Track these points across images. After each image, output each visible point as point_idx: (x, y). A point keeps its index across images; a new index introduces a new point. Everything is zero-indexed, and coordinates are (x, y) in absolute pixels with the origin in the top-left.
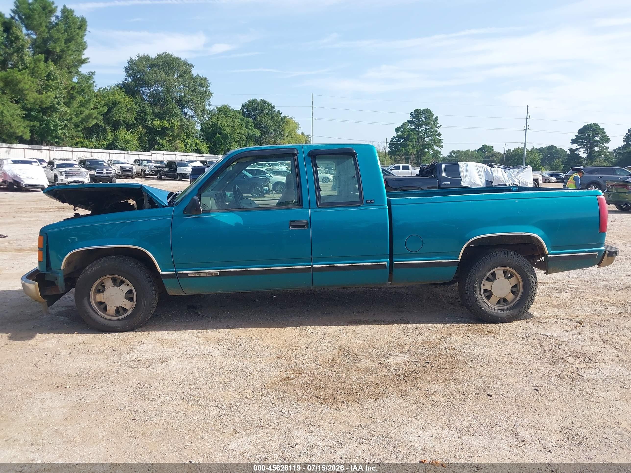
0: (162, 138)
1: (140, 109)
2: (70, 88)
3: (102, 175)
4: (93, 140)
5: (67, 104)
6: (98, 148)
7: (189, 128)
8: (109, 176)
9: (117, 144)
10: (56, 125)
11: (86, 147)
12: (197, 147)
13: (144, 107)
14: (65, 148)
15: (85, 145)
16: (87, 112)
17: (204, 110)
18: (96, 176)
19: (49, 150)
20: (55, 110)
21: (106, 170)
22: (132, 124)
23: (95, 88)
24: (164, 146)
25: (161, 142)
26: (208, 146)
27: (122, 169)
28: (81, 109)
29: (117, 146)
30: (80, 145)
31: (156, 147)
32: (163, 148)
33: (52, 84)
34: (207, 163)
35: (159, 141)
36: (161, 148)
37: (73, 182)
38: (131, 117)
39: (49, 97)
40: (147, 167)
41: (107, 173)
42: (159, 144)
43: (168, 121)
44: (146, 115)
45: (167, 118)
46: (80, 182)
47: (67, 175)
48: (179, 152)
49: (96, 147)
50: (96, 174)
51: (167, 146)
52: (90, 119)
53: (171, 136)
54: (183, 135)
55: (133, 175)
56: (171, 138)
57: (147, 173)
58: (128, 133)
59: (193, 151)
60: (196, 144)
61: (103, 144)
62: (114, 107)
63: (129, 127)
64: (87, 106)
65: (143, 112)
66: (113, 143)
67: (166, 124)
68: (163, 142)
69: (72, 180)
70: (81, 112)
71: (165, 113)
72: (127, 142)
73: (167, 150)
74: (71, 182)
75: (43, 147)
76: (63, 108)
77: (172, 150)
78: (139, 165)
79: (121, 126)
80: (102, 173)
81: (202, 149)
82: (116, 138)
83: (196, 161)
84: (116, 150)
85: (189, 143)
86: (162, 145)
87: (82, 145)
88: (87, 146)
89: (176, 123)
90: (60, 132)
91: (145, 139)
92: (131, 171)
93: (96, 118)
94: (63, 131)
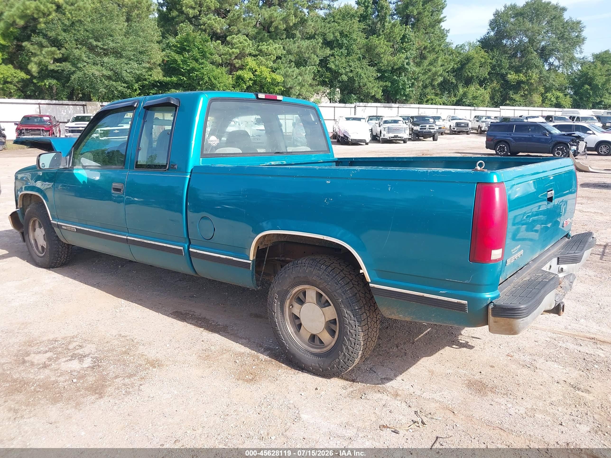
0: (516, 93)
1: (497, 62)
2: (422, 48)
3: (424, 130)
4: (444, 97)
5: (418, 65)
6: (447, 105)
7: (549, 81)
8: (431, 132)
9: (465, 100)
10: (404, 84)
11: (435, 104)
12: (557, 101)
13: (501, 61)
14: (413, 106)
15: (434, 102)
16: (434, 69)
17: (572, 59)
18: (419, 132)
19: (398, 107)
20: (405, 70)
21: (429, 126)
22: (485, 79)
23: (452, 45)
24: (517, 101)
25: (514, 96)
26: (571, 99)
27: (458, 125)
28: (428, 68)
29: (464, 102)
30: (429, 102)
31: (508, 102)
32: (515, 103)
33: (405, 46)
34: (552, 119)
35: (512, 96)
36: (513, 103)
37: (393, 137)
38: (484, 73)
39: (400, 58)
40: (484, 123)
41: (429, 129)
42: (511, 99)
43: (526, 74)
44: (501, 69)
45: (524, 71)
46: (399, 137)
47: (389, 130)
48: (534, 107)
49: (444, 104)
50: (419, 130)
51: (520, 101)
52: (435, 76)
53: (527, 90)
54: (541, 88)
55: (467, 131)
56: (526, 92)
57: (483, 129)
58: (481, 89)
59: (551, 106)
60: (557, 98)
61: (453, 101)
62: (468, 63)
63: (482, 83)
64: (435, 64)
65: (499, 66)
66: (462, 99)
67: (522, 77)
68: (517, 97)
69: (392, 135)
70: (430, 70)
71: (522, 66)
72: (475, 98)
73: (520, 105)
74: (392, 137)
75: (393, 105)
76: (412, 68)
77: (526, 106)
78: (478, 121)
79: (473, 82)
80: (425, 129)
81: (563, 103)
82: (465, 94)
83: (538, 117)
84: (463, 106)
85: (549, 97)
86: (514, 100)
87: (431, 102)
88: (436, 102)
89: (534, 76)
90: (408, 90)
91: (498, 94)
92: (466, 127)
93: (441, 75)
94: (411, 89)
